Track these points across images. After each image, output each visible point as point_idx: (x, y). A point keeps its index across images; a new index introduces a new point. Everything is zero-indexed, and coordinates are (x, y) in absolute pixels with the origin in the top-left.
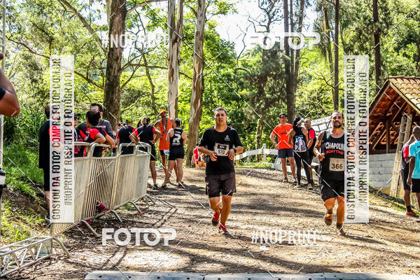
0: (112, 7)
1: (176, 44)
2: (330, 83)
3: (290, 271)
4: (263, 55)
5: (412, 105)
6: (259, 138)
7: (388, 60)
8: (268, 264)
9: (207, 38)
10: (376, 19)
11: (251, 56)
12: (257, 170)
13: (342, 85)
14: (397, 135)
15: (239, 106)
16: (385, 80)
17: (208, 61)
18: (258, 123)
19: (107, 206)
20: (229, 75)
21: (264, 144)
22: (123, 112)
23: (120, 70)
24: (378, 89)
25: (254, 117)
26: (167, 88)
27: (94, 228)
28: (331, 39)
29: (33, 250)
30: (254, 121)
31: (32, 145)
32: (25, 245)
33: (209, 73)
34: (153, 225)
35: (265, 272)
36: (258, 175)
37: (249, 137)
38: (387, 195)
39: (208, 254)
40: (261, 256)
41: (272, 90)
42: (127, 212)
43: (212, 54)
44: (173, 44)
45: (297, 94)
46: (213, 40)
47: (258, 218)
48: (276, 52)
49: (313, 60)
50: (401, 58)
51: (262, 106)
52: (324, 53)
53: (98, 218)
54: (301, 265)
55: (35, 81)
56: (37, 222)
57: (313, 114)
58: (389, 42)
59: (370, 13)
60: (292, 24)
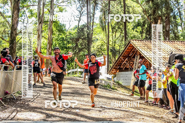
0: (13, 7)
1: (41, 24)
2: (106, 42)
3: (89, 120)
4: (78, 30)
5: (140, 52)
6: (76, 64)
7: (130, 33)
8: (80, 117)
9: (54, 22)
11: (72, 30)
12: (75, 78)
13: (111, 43)
14: (133, 64)
15: (67, 51)
16: (128, 41)
17: (55, 32)
19: (9, 93)
20: (63, 38)
21: (78, 67)
22: (17, 53)
23: (16, 34)
24: (125, 45)
25: (73, 56)
26: (37, 43)
27: (3, 102)
28: (106, 24)
30: (73, 57)
33: (55, 37)
34: (30, 101)
35: (78, 121)
36: (75, 80)
37: (71, 64)
38: (129, 89)
39: (54, 113)
40: (77, 114)
41: (81, 45)
42: (18, 95)
43: (56, 28)
44: (40, 24)
45: (92, 46)
46: (57, 23)
47: (75, 98)
48: (83, 29)
49: (99, 32)
50: (135, 32)
51: (77, 51)
52: (103, 29)
53: (5, 98)
57: (98, 55)
58: (130, 26)
60: (90, 17)
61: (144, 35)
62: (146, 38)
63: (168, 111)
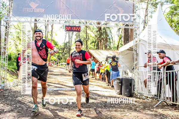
4: (64, 44)
5: (93, 55)
6: (63, 61)
7: (89, 46)
10: (86, 38)
11: (62, 44)
12: (62, 67)
15: (59, 54)
18: (63, 58)
25: (62, 56)
29: (14, 83)
31: (15, 61)
32: (12, 82)
35: (63, 88)
37: (61, 60)
39: (51, 84)
40: (62, 85)
41: (66, 51)
46: (54, 41)
47: (62, 77)
48: (67, 44)
50: (91, 46)
51: (64, 54)
54: (70, 86)
55: (16, 48)
56: (15, 77)
58: (89, 43)
59: (86, 37)
60: (70, 38)
61: (96, 47)
62: (96, 49)
63: (105, 83)
